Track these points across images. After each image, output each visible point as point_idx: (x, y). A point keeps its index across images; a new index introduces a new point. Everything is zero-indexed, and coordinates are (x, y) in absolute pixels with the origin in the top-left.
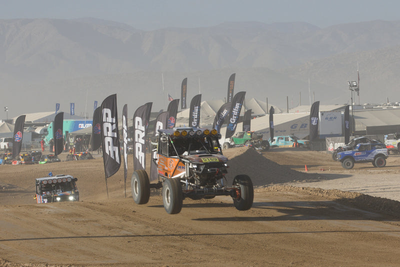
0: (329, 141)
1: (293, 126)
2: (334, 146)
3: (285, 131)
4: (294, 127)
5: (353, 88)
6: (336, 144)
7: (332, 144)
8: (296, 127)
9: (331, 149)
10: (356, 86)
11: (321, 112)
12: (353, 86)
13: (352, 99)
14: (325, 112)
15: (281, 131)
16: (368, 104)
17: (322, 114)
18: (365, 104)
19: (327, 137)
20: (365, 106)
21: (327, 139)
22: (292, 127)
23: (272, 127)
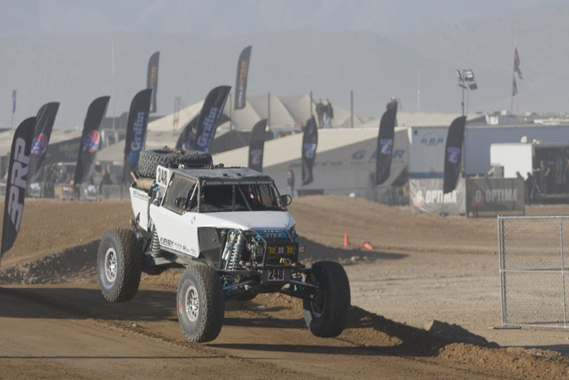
0: (415, 185)
1: (356, 152)
2: (424, 195)
3: (340, 163)
4: (358, 156)
5: (467, 84)
6: (428, 192)
7: (420, 192)
8: (362, 157)
9: (419, 201)
10: (472, 79)
11: (413, 128)
12: (467, 79)
13: (463, 104)
14: (420, 128)
15: (333, 164)
16: (534, 114)
17: (415, 132)
18: (528, 114)
19: (413, 178)
20: (527, 117)
21: (413, 183)
22: (354, 156)
23: (308, 155)
